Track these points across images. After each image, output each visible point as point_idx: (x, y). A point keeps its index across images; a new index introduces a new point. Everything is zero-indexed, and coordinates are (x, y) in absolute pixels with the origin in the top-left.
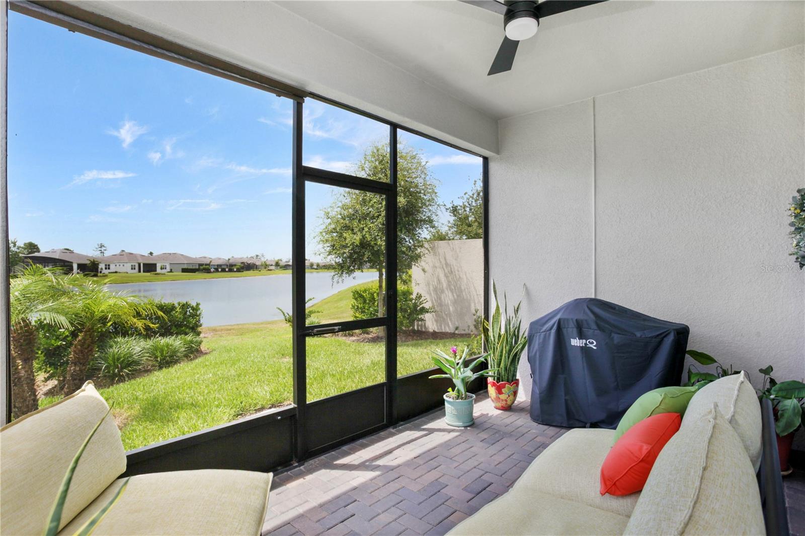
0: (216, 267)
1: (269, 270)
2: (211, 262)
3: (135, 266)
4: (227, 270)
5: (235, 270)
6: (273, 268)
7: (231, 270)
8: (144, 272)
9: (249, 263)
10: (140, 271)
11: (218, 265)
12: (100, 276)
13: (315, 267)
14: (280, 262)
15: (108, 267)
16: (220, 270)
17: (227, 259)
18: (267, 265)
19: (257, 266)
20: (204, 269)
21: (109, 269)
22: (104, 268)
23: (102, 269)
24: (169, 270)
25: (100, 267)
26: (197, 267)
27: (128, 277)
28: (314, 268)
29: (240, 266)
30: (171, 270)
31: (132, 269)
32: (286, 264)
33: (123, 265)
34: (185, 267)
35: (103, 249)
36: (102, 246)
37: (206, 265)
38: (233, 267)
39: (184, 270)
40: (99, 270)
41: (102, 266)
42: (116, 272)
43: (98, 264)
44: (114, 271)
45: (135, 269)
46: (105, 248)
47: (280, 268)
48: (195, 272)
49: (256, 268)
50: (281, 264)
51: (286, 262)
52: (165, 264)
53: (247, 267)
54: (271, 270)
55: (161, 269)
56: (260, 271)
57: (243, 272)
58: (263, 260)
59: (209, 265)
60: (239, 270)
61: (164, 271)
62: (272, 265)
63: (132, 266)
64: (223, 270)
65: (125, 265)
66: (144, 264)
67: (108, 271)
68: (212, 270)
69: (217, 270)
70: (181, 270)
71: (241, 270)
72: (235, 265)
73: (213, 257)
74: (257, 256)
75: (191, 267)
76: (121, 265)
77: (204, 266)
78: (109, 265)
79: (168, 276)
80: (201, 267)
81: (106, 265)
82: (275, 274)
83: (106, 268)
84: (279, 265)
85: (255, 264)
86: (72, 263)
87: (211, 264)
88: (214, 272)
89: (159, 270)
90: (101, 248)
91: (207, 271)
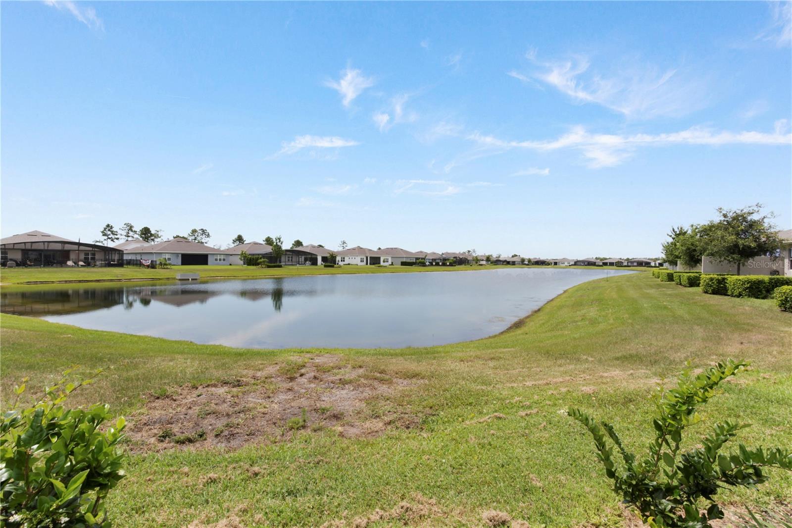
0: (431, 261)
1: (480, 265)
2: (426, 256)
3: (363, 259)
4: (440, 264)
5: (448, 264)
6: (484, 263)
7: (444, 264)
8: (370, 264)
9: (461, 257)
10: (367, 264)
11: (432, 259)
12: (336, 267)
13: (527, 263)
14: (491, 257)
15: (343, 260)
16: (434, 264)
17: (441, 254)
18: (478, 260)
19: (468, 261)
20: (420, 263)
21: (344, 261)
22: (340, 260)
23: (339, 261)
24: (391, 264)
25: (337, 260)
26: (414, 261)
27: (358, 269)
28: (525, 264)
29: (452, 260)
30: (392, 263)
31: (361, 261)
32: (497, 259)
33: (355, 258)
34: (404, 260)
35: (345, 245)
36: (344, 243)
37: (422, 259)
38: (447, 261)
39: (403, 264)
40: (337, 262)
41: (338, 258)
42: (349, 264)
43: (335, 257)
44: (348, 263)
45: (363, 261)
46: (346, 245)
47: (491, 263)
48: (412, 266)
49: (468, 263)
50: (492, 260)
51: (496, 257)
52: (387, 258)
53: (459, 261)
54: (482, 265)
55: (384, 262)
56: (471, 266)
57: (455, 266)
58: (474, 255)
59: (424, 259)
60: (451, 265)
61: (386, 264)
62: (483, 260)
63: (361, 259)
64: (437, 264)
65: (356, 257)
66: (370, 257)
67: (343, 263)
68: (427, 263)
69: (431, 264)
70: (400, 263)
71: (454, 265)
72: (448, 260)
73: (429, 252)
74: (469, 251)
75: (408, 261)
76: (353, 257)
77: (420, 260)
78: (344, 258)
79: (389, 268)
80: (418, 261)
81: (342, 258)
82: (486, 269)
83: (342, 261)
84: (490, 261)
85: (466, 259)
86: (317, 255)
87: (427, 258)
88: (429, 265)
89: (382, 263)
90: (343, 244)
91: (423, 264)
